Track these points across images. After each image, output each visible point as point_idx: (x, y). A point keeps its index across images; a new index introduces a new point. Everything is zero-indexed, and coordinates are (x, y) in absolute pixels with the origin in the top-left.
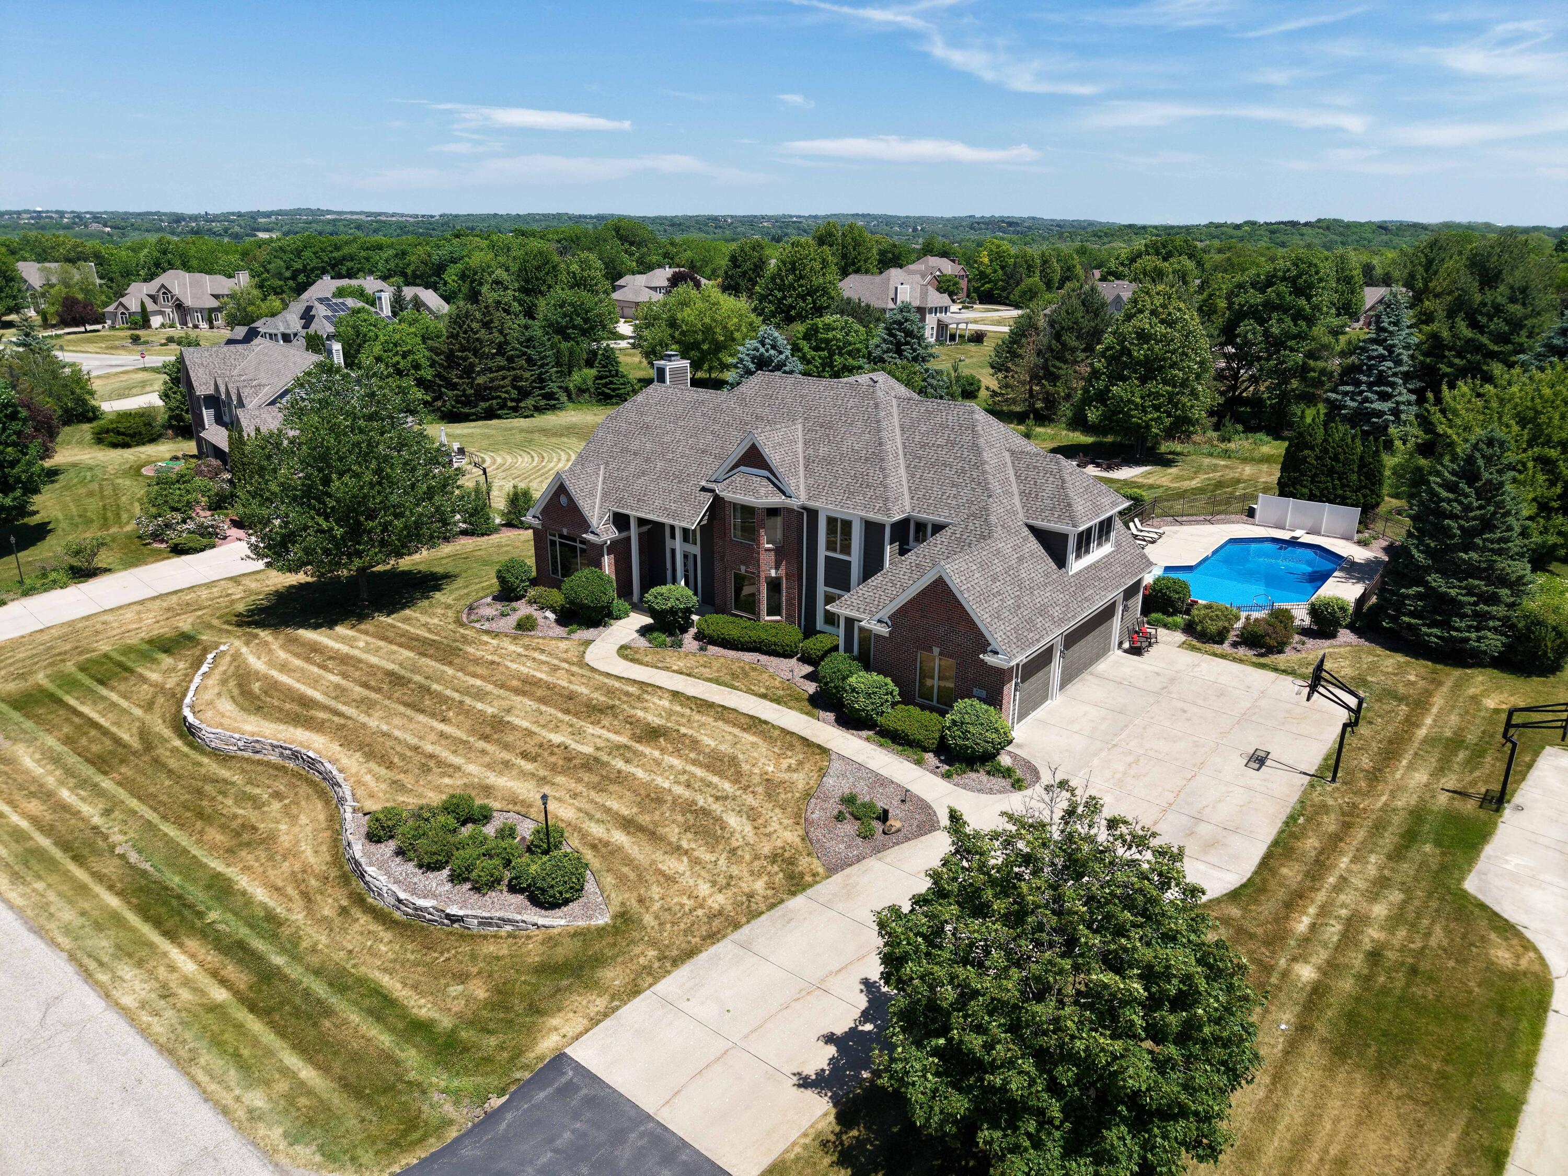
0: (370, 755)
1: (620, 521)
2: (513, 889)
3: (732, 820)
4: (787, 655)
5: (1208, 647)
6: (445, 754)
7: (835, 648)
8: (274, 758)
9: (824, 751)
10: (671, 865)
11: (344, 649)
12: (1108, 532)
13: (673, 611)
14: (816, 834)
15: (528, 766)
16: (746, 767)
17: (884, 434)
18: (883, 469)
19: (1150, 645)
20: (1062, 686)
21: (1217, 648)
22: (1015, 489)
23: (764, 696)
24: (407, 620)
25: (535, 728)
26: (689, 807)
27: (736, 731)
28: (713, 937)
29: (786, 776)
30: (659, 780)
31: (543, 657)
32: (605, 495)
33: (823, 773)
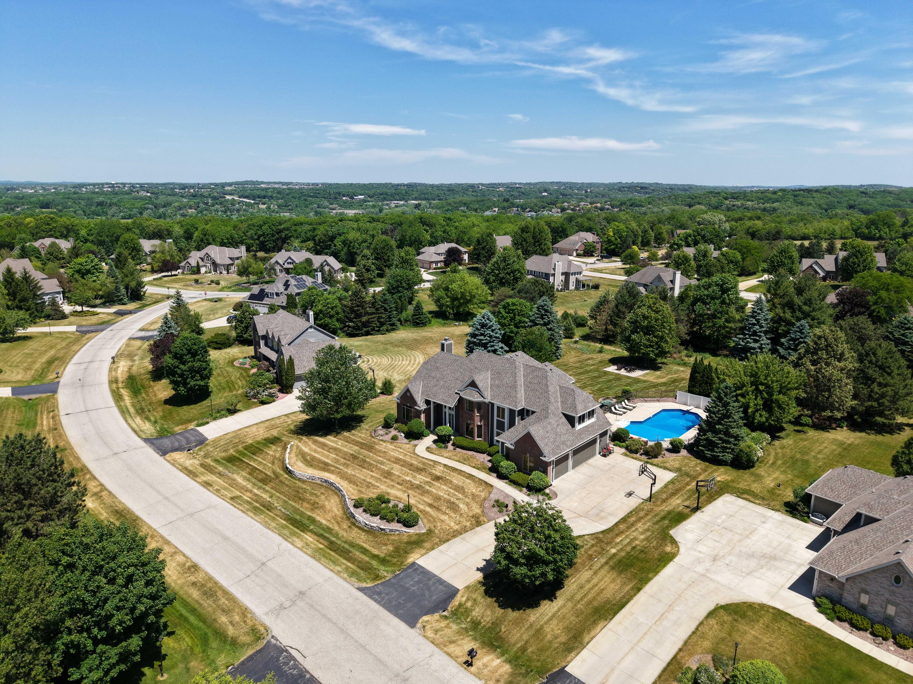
0: (350, 482)
1: (428, 402)
2: (398, 522)
3: (461, 506)
4: (483, 453)
5: (632, 455)
6: (374, 482)
7: (498, 452)
8: (319, 482)
9: (491, 486)
10: (443, 517)
11: (335, 445)
12: (593, 414)
13: (445, 436)
14: (486, 511)
15: (400, 487)
16: (466, 490)
17: (517, 378)
18: (516, 391)
19: (610, 453)
20: (573, 468)
21: (635, 455)
22: (559, 400)
23: (474, 467)
24: (353, 435)
25: (401, 475)
26: (449, 501)
27: (464, 478)
28: (454, 536)
29: (479, 493)
30: (440, 493)
31: (401, 450)
32: (422, 393)
33: (490, 493)
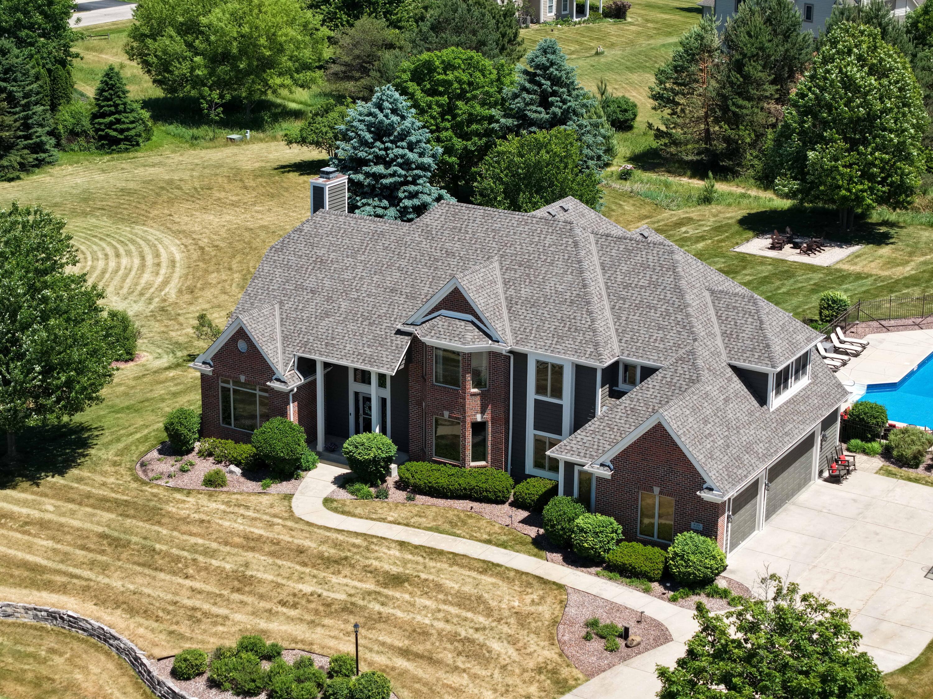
0: (132, 611)
1: (306, 366)
3: (496, 646)
4: (499, 501)
5: (905, 471)
6: (206, 607)
8: (28, 620)
9: (560, 587)
10: (454, 680)
11: (36, 514)
12: (805, 366)
14: (569, 651)
15: (293, 613)
16: (493, 604)
17: (587, 274)
18: (590, 313)
19: (849, 472)
20: (768, 517)
21: (912, 472)
22: (717, 330)
23: (488, 542)
24: (80, 480)
25: (280, 580)
26: (454, 638)
27: (474, 574)
29: (533, 609)
30: (419, 618)
31: (251, 513)
32: (285, 338)
33: (564, 604)
